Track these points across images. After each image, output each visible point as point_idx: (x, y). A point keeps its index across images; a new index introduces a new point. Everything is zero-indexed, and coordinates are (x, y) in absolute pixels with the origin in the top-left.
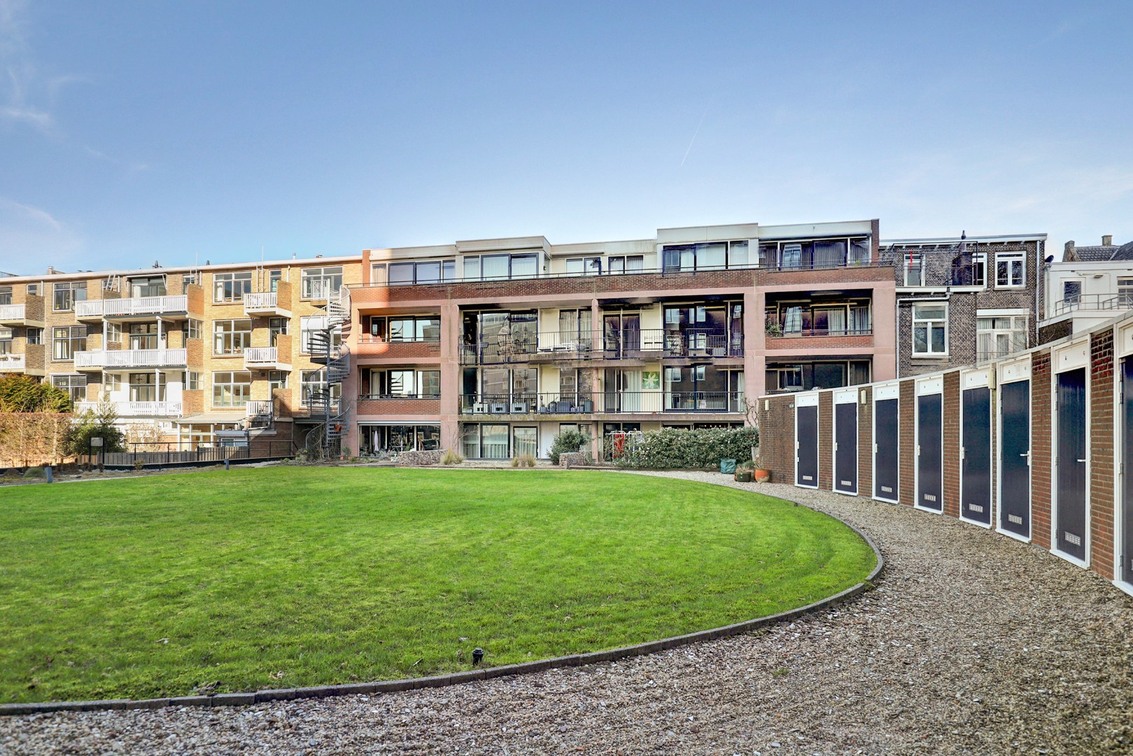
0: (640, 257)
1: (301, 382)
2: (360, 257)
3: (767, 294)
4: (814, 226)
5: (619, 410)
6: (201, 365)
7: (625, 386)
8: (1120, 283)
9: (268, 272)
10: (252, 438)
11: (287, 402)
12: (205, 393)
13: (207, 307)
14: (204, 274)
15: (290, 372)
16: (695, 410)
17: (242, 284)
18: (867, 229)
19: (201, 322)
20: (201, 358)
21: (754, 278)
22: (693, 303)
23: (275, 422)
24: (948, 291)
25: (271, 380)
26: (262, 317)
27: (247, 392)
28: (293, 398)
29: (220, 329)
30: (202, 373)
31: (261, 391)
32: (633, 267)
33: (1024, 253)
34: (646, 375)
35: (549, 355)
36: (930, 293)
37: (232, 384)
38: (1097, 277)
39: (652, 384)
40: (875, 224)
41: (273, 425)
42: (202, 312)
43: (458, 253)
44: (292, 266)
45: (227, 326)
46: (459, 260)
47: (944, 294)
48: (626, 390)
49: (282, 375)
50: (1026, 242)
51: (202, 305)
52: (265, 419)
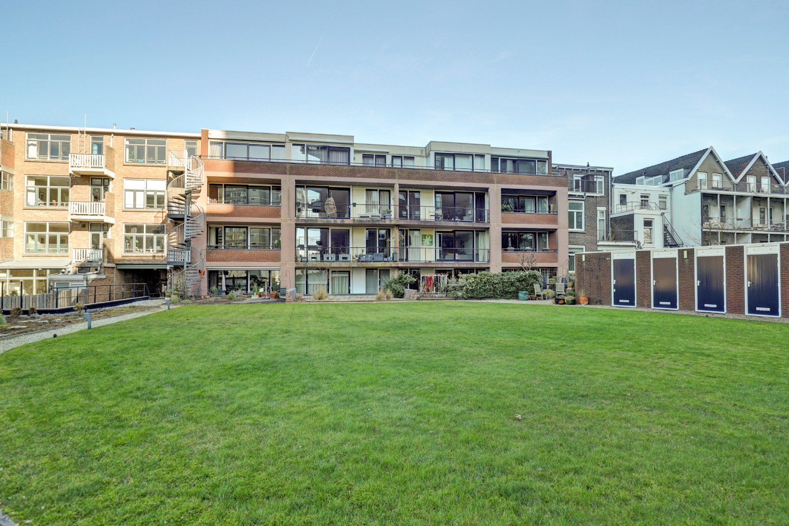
0: (412, 158)
1: (123, 233)
2: (199, 135)
3: (502, 189)
4: (519, 150)
5: (407, 260)
6: (11, 215)
7: (410, 244)
8: (642, 197)
9: (90, 137)
10: (90, 281)
11: (112, 250)
12: (15, 240)
13: (18, 162)
14: (15, 132)
15: (112, 225)
16: (455, 260)
17: (60, 145)
18: (546, 156)
19: (11, 175)
20: (12, 208)
21: (495, 179)
22: (453, 191)
23: (105, 267)
24: (585, 195)
25: (91, 230)
26: (82, 175)
27: (64, 240)
28: (115, 247)
29: (32, 183)
30: (13, 223)
31: (81, 241)
32: (408, 164)
33: (603, 177)
34: (424, 236)
35: (369, 221)
36: (575, 195)
37: (47, 234)
38: (633, 193)
39: (428, 243)
40: (549, 153)
41: (102, 270)
42: (12, 166)
43: (287, 141)
44: (116, 134)
45: (40, 181)
46: (289, 145)
47: (582, 197)
48: (411, 246)
49: (104, 226)
50: (605, 171)
51: (13, 160)
52: (94, 265)
